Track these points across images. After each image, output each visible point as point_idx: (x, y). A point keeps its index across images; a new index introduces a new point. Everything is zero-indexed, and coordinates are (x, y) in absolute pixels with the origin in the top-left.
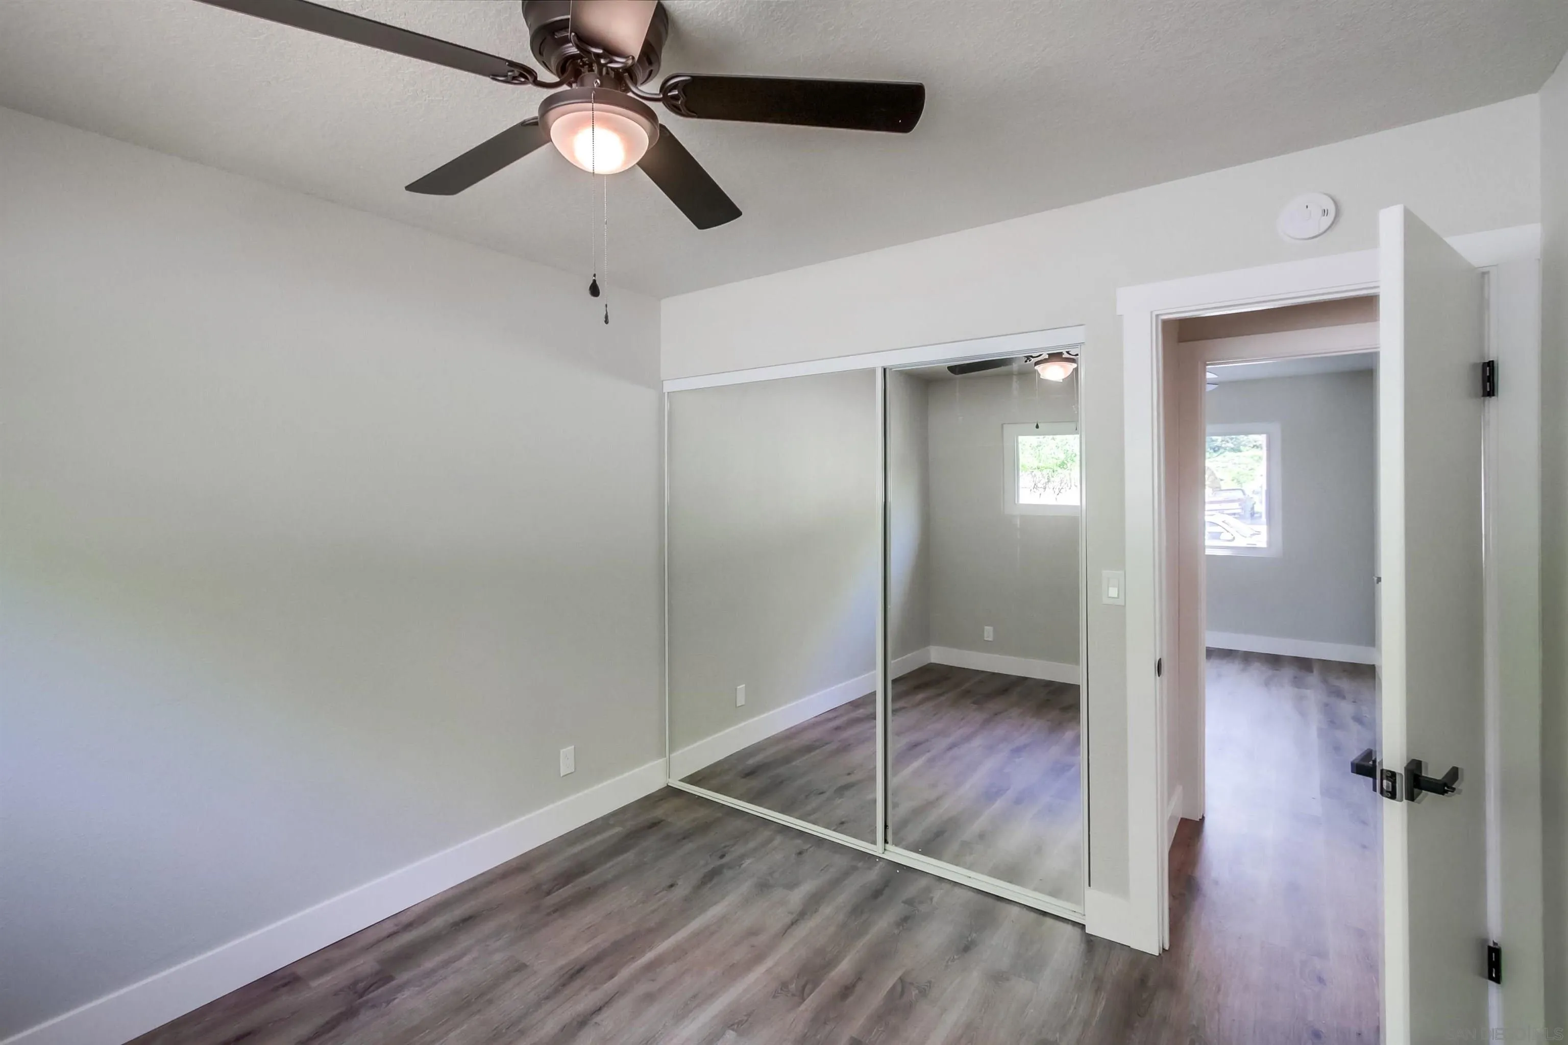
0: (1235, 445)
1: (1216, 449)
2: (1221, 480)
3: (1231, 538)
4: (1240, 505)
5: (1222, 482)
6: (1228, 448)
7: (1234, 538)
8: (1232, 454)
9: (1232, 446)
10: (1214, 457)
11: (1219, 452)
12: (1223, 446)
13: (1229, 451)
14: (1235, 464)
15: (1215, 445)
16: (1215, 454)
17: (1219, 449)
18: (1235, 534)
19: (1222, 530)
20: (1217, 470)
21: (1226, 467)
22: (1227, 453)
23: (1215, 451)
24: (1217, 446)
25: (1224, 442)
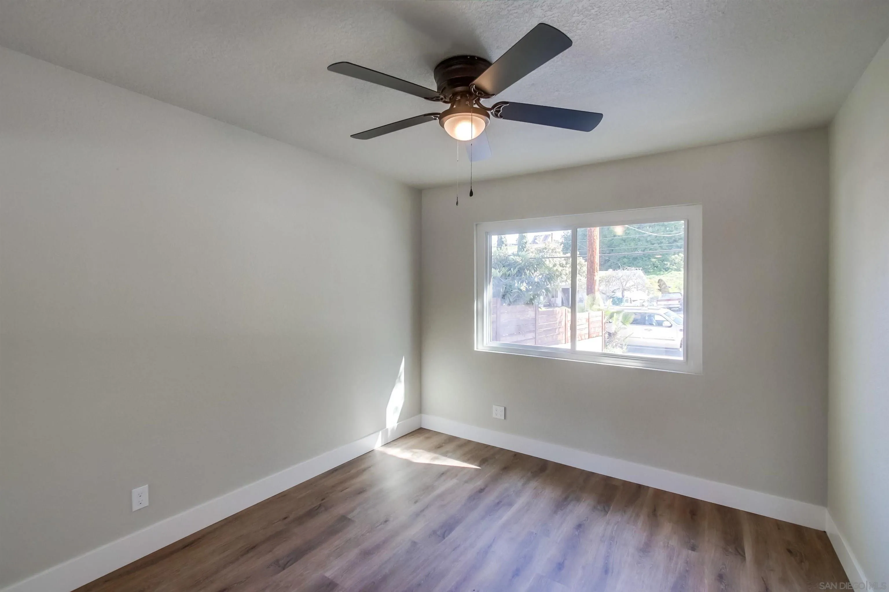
0: (677, 267)
1: (667, 269)
2: (669, 287)
3: (670, 325)
4: (679, 302)
5: (670, 288)
6: (673, 269)
7: (672, 325)
8: (676, 273)
9: (676, 268)
10: (665, 274)
11: (669, 271)
12: (671, 267)
13: (674, 271)
14: (677, 278)
15: (667, 267)
16: (666, 273)
17: (668, 270)
18: (673, 323)
19: (664, 319)
20: (667, 281)
21: (672, 280)
22: (673, 272)
23: (666, 271)
24: (667, 268)
25: (671, 265)
